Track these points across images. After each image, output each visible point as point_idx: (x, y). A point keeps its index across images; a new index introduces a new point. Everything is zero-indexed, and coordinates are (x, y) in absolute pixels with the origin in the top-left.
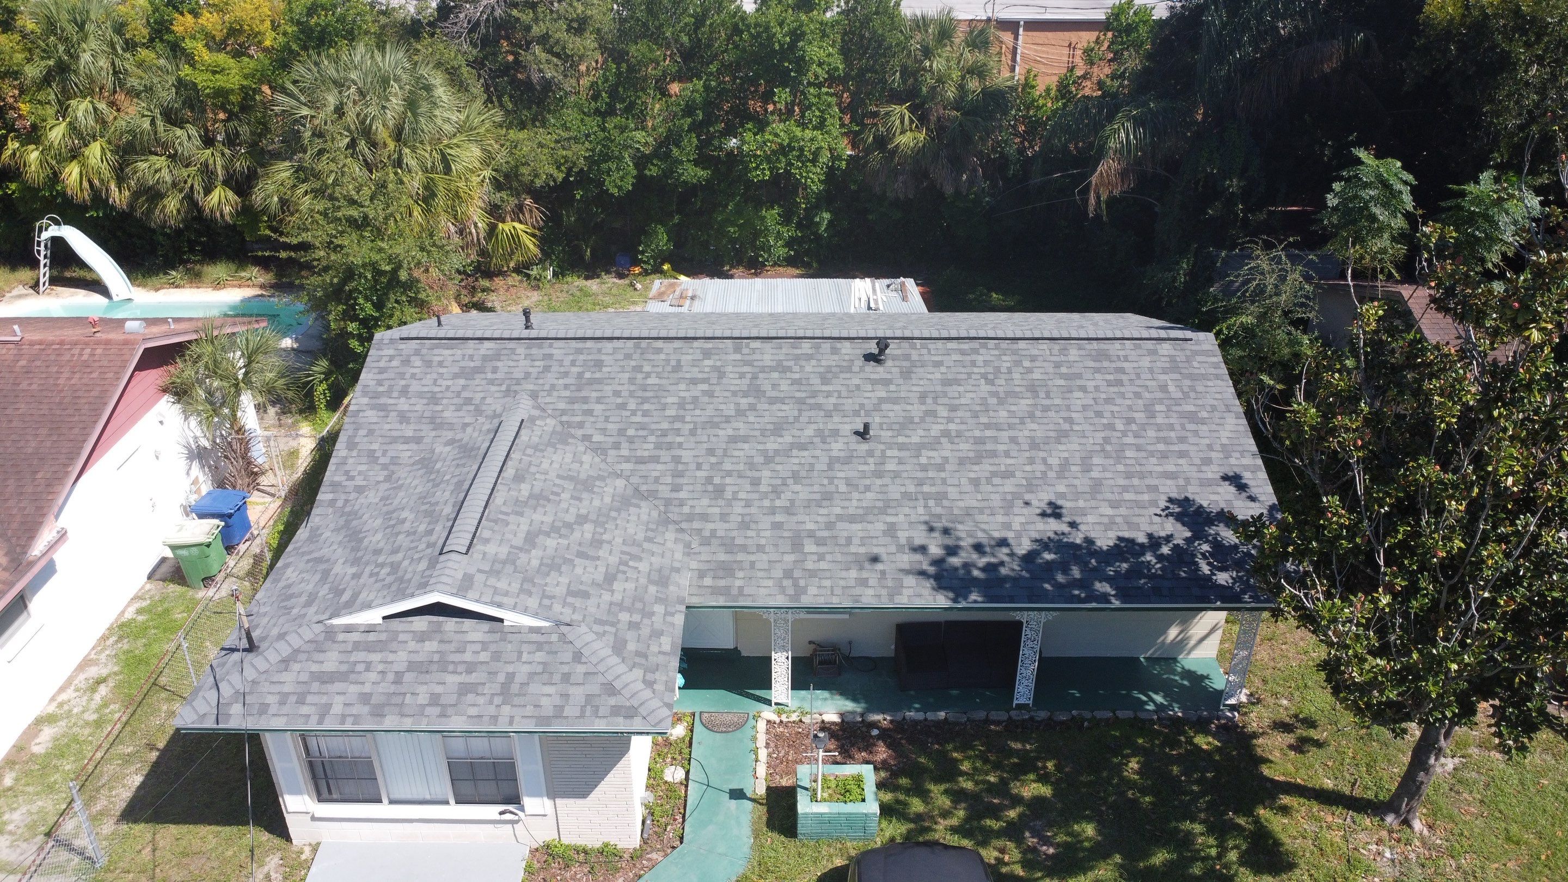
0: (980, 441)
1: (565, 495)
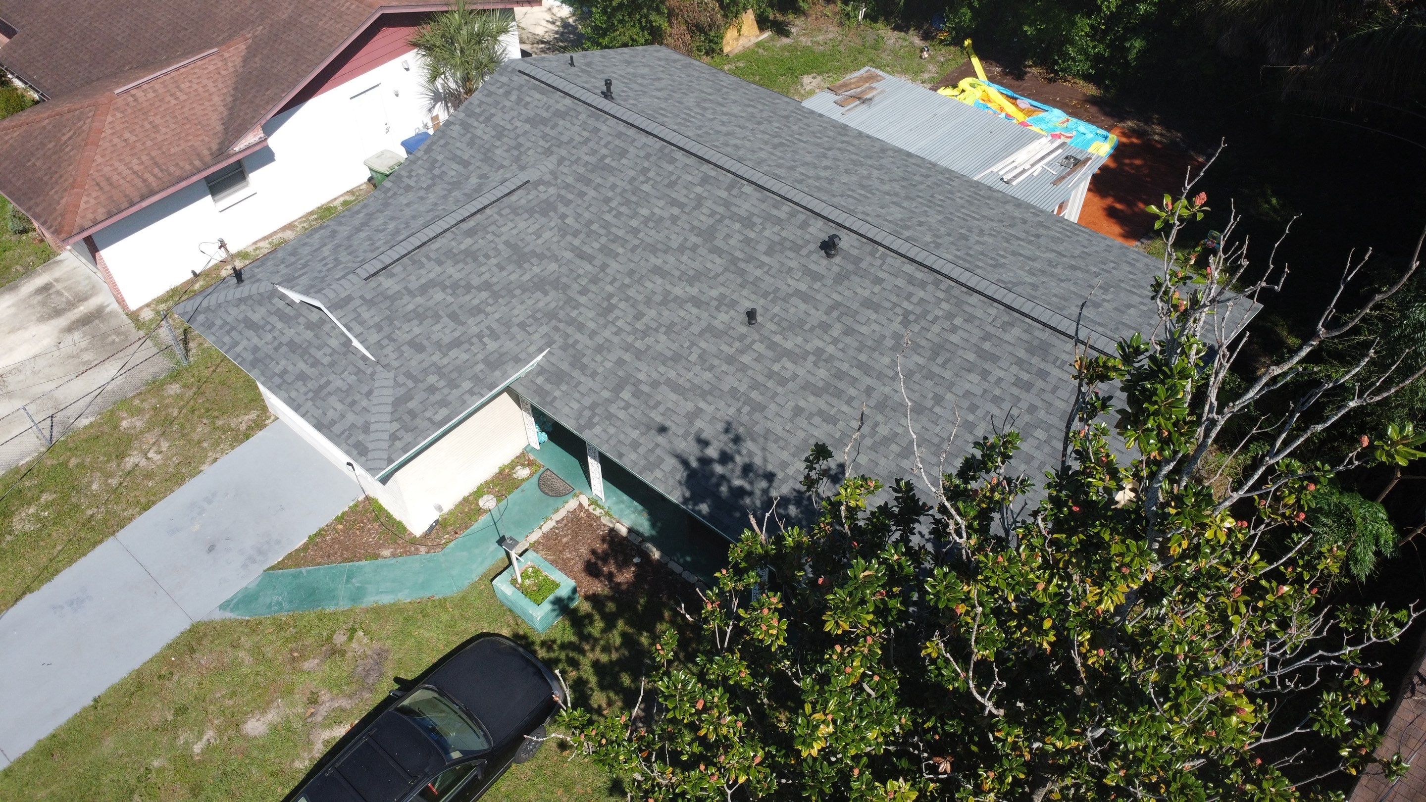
0: (840, 375)
1: (494, 261)
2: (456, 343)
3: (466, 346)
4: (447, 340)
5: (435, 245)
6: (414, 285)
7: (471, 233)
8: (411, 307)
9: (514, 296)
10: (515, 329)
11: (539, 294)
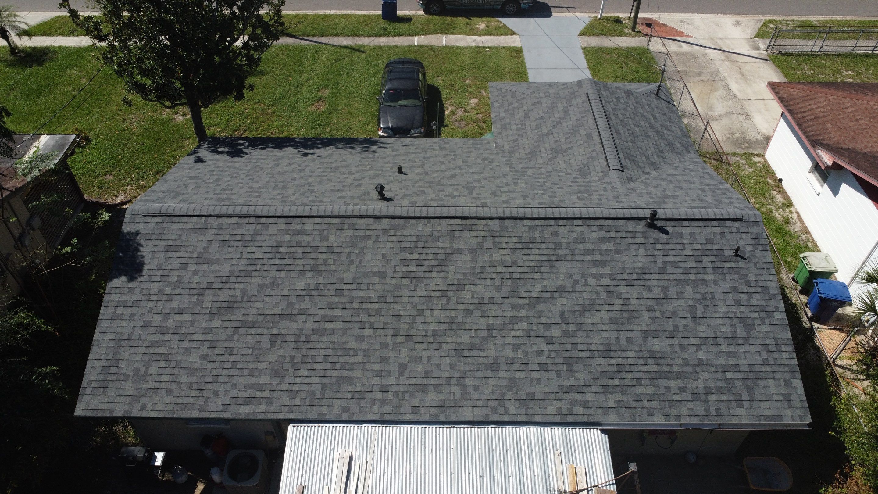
1: (563, 140)
2: (527, 116)
3: (523, 119)
4: (531, 114)
5: (591, 121)
6: (571, 109)
7: (589, 136)
8: (559, 105)
9: (535, 142)
10: (516, 137)
11: (529, 151)
